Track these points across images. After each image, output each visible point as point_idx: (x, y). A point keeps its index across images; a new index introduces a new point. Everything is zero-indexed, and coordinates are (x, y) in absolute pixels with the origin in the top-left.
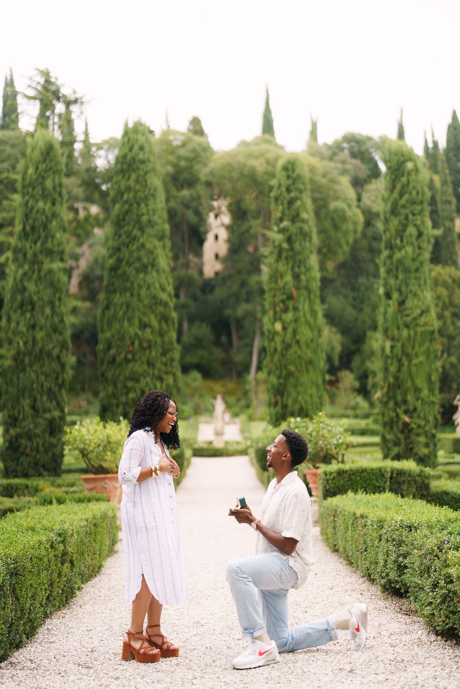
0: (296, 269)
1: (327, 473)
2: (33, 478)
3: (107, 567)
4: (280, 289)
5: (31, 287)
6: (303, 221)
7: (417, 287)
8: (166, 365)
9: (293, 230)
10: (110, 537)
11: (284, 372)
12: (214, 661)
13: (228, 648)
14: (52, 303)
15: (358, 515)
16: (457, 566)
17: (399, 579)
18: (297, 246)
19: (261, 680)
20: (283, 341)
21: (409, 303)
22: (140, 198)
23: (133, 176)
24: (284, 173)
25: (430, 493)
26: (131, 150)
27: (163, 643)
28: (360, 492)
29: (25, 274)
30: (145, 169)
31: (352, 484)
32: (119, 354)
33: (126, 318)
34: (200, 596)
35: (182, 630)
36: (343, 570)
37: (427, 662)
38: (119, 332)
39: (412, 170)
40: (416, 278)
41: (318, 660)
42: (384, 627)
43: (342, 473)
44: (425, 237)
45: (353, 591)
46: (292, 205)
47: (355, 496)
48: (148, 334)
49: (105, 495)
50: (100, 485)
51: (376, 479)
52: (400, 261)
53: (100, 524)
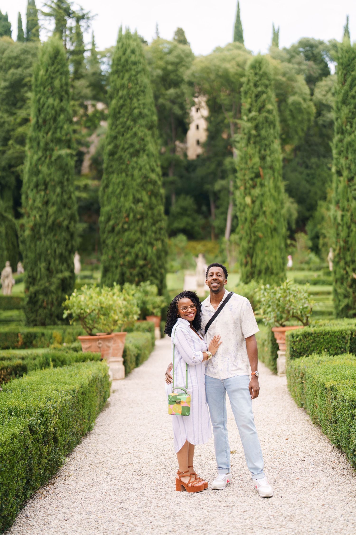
0: (263, 152)
1: (294, 335)
2: (48, 327)
4: (249, 169)
5: (44, 169)
6: (268, 111)
8: (155, 233)
9: (260, 119)
10: (101, 396)
11: (253, 238)
14: (61, 183)
15: (327, 386)
18: (263, 133)
20: (252, 212)
22: (133, 94)
23: (127, 76)
24: (252, 71)
26: (124, 54)
28: (324, 353)
29: (39, 159)
30: (136, 70)
31: (316, 346)
32: (118, 224)
33: (122, 195)
36: (311, 432)
38: (117, 206)
43: (307, 336)
45: (324, 462)
46: (259, 98)
47: (320, 358)
48: (140, 207)
49: (99, 354)
50: (95, 344)
51: (338, 341)
52: (350, 144)
53: (89, 389)
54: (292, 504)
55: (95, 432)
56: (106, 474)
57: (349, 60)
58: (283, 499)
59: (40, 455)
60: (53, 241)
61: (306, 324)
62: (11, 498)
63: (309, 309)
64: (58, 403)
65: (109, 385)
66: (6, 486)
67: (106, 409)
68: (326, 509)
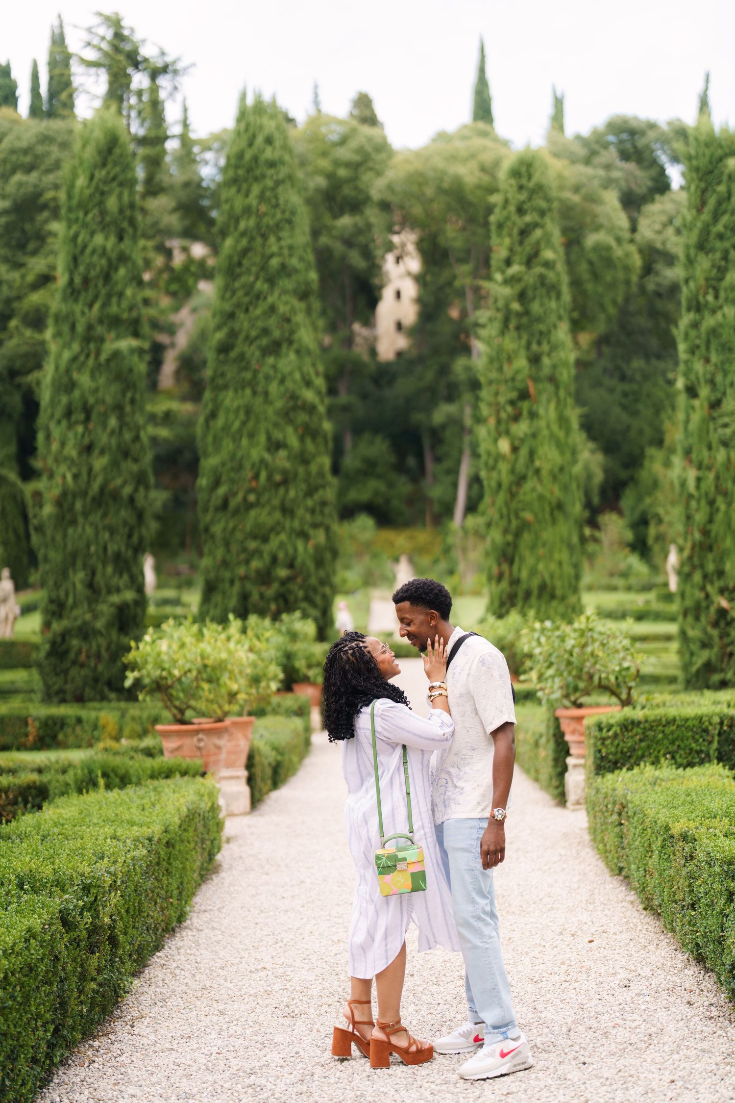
0: (534, 347)
1: (603, 726)
2: (90, 705)
4: (506, 382)
5: (84, 380)
6: (546, 264)
8: (313, 511)
9: (529, 279)
10: (204, 849)
11: (514, 523)
14: (118, 408)
15: (675, 831)
18: (536, 308)
20: (513, 471)
21: (729, 405)
22: (268, 226)
23: (256, 190)
24: (513, 182)
26: (251, 144)
28: (664, 763)
29: (74, 359)
30: (275, 177)
31: (649, 747)
32: (235, 494)
33: (245, 433)
38: (233, 457)
43: (630, 727)
45: (671, 991)
46: (528, 236)
47: (657, 773)
48: (282, 459)
49: (199, 762)
50: (189, 742)
51: (693, 737)
52: (714, 332)
53: (180, 836)
54: (607, 1079)
55: (192, 925)
56: (216, 1012)
57: (710, 162)
58: (587, 1068)
59: (81, 973)
61: (627, 702)
62: (23, 1066)
63: (633, 671)
64: (119, 865)
65: (220, 826)
66: (13, 1040)
67: (214, 876)
68: (678, 1091)
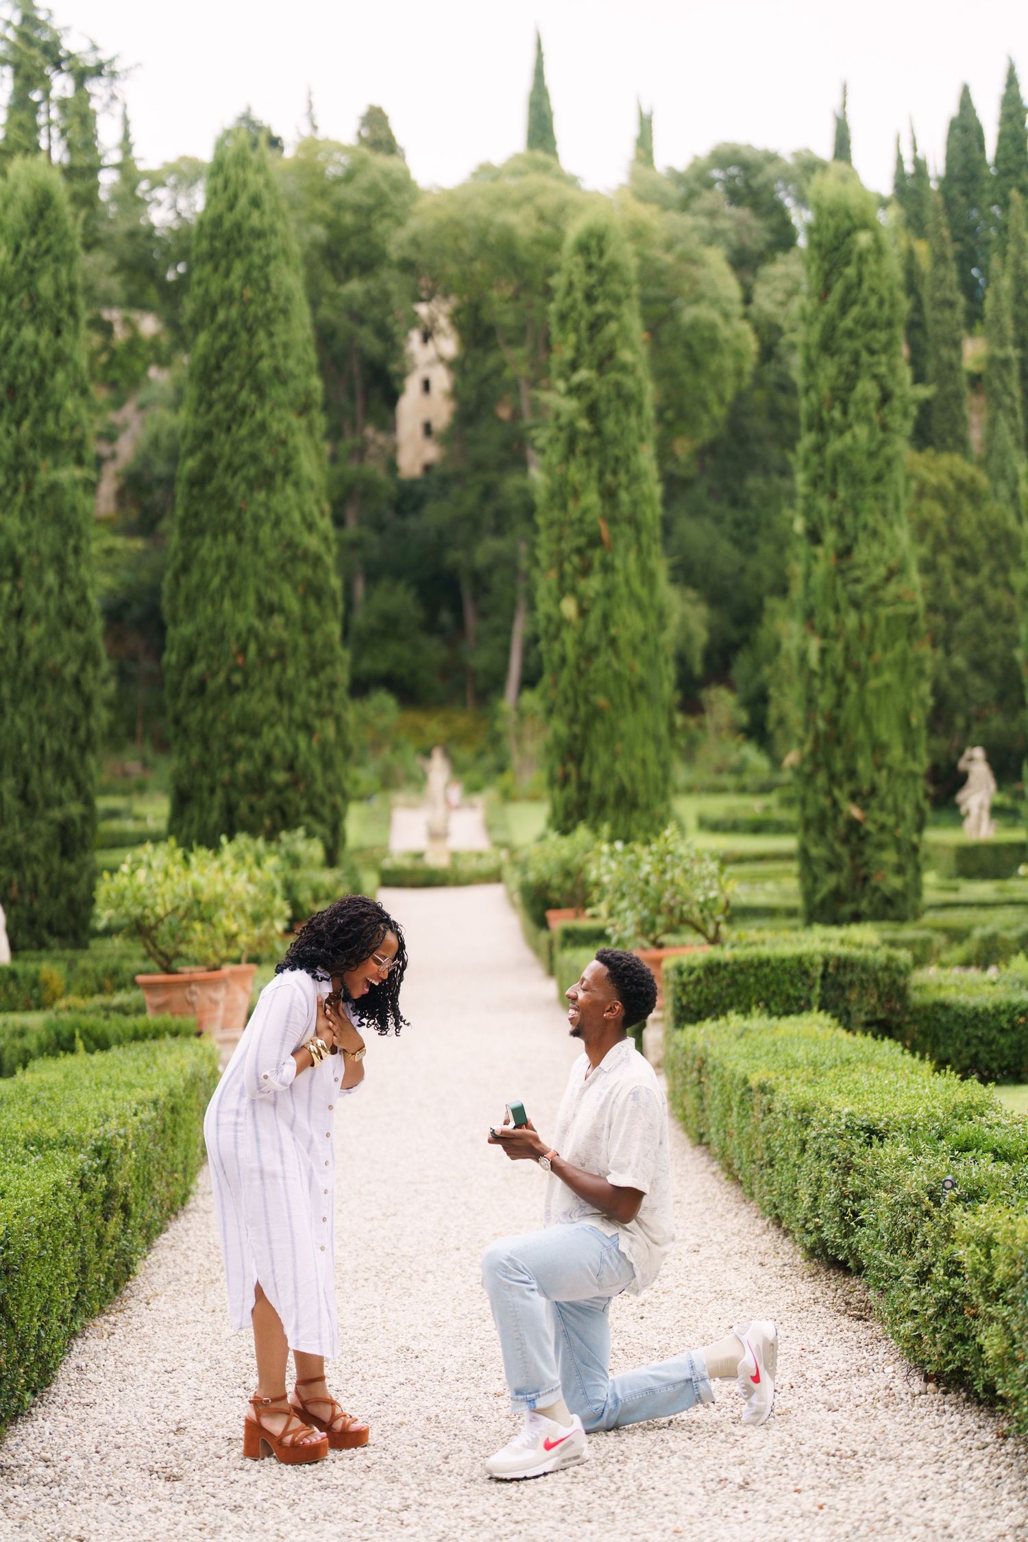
0: (609, 478)
1: (683, 968)
2: (27, 954)
3: (200, 1190)
4: (572, 524)
5: (11, 523)
6: (624, 368)
7: (879, 517)
8: (318, 696)
9: (601, 389)
11: (583, 709)
12: (446, 1458)
13: (476, 1418)
14: (59, 560)
15: (753, 1082)
16: (973, 1245)
17: (845, 1243)
18: (609, 425)
19: (550, 1513)
20: (580, 641)
21: (862, 554)
22: (256, 317)
23: (239, 268)
24: (579, 259)
25: (907, 1008)
26: (231, 207)
27: (334, 1418)
28: (755, 1011)
30: (264, 252)
31: (738, 994)
32: (215, 674)
33: (228, 594)
34: (408, 1270)
35: (372, 1371)
36: (719, 1196)
37: (907, 1453)
38: (212, 625)
39: (868, 251)
40: (876, 497)
41: (673, 1452)
42: (811, 1357)
43: (715, 970)
44: (896, 403)
45: (743, 1254)
46: (599, 331)
47: (746, 1024)
48: (277, 627)
49: (192, 1019)
50: (178, 997)
51: (791, 982)
52: (841, 458)
53: (182, 1103)
57: (836, 237)
60: (35, 718)
61: (715, 941)
63: (722, 901)
